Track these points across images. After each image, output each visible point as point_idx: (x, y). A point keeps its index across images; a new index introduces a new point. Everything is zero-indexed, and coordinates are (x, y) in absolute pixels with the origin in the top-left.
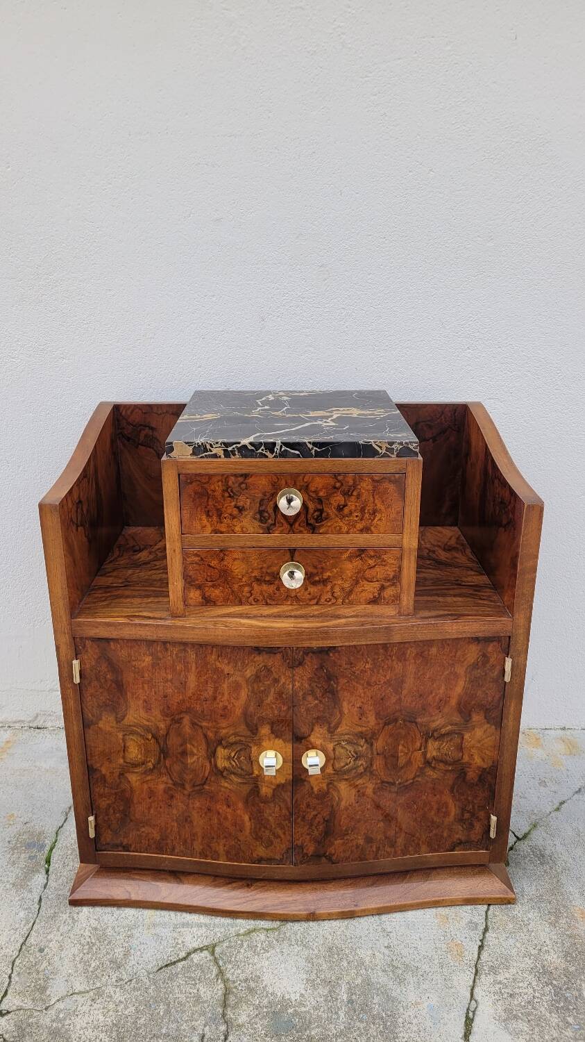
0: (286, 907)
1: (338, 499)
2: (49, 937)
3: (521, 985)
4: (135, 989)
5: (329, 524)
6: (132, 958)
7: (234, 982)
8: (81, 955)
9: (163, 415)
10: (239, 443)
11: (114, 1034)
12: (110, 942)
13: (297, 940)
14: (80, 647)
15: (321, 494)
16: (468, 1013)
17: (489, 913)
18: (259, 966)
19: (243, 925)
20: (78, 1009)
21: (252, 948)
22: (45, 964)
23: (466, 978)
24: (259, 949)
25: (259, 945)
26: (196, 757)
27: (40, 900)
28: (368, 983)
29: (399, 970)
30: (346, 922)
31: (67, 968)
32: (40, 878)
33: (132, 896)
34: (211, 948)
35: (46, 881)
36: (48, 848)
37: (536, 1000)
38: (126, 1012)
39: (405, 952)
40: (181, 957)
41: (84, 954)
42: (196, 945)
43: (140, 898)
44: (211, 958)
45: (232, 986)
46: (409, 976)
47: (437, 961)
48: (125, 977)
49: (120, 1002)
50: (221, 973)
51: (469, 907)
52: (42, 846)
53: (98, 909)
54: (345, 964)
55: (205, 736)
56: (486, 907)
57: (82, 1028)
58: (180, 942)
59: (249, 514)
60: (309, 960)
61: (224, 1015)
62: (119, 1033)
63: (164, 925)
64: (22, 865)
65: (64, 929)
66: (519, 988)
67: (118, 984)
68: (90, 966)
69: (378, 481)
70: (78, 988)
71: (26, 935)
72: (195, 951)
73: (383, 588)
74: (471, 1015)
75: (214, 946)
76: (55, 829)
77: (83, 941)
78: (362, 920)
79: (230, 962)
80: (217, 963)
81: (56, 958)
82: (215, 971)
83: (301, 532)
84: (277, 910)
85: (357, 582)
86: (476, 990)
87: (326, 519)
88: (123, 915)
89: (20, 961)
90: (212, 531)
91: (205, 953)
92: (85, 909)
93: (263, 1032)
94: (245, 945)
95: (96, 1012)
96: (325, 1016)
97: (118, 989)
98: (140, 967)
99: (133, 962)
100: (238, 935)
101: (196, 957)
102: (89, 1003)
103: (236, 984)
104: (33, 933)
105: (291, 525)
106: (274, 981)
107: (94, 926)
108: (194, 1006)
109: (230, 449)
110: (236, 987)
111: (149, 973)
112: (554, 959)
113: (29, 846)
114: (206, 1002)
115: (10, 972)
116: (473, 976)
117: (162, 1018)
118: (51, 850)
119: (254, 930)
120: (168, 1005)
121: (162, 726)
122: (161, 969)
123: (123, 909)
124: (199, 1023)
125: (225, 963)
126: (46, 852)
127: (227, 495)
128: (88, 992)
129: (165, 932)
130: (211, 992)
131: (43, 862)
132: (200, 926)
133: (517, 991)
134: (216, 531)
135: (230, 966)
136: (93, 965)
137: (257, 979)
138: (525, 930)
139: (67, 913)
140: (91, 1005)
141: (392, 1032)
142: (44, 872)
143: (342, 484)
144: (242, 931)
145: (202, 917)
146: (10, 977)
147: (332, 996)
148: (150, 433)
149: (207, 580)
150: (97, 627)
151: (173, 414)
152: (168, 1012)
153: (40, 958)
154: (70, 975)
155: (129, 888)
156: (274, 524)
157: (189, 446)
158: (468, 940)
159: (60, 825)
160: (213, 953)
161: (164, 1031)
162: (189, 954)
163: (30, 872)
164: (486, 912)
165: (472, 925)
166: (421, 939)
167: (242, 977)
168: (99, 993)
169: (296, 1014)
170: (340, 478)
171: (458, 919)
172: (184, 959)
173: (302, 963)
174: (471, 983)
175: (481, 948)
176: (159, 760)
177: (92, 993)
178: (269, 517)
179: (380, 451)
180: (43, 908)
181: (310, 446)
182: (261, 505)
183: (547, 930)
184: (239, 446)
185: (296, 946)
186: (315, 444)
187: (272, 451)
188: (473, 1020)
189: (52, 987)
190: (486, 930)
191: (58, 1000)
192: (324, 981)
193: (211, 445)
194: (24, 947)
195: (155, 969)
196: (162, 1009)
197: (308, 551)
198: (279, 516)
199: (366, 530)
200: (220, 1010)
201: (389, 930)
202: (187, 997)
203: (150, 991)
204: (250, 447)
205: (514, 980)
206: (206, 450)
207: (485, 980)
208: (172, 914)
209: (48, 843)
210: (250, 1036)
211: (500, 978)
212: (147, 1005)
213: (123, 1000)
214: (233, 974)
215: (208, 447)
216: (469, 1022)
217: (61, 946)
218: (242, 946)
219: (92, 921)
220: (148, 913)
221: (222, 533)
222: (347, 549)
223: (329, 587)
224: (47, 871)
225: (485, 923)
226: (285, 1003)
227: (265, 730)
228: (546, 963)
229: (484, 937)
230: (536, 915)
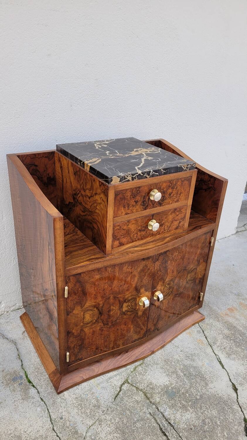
0: (143, 354)
1: (170, 191)
2: (60, 412)
3: (224, 344)
4: (112, 411)
5: (166, 201)
6: (101, 401)
7: (144, 389)
8: (80, 411)
9: (41, 158)
10: (138, 173)
11: (119, 432)
12: (87, 400)
13: (153, 364)
14: (68, 280)
15: (165, 190)
16: (218, 360)
17: (200, 325)
18: (148, 379)
19: (131, 367)
20: (97, 431)
21: (140, 374)
22: (68, 423)
23: (209, 350)
24: (143, 373)
25: (142, 372)
26: (114, 311)
27: (42, 399)
28: (185, 366)
29: (190, 357)
30: (163, 349)
31: (79, 419)
32: (33, 391)
33: (84, 377)
34: (126, 381)
35: (37, 391)
36: (24, 377)
37: (231, 346)
38: (117, 422)
39: (187, 350)
40: (118, 390)
41: (80, 410)
42: (120, 383)
43: (88, 377)
44: (130, 385)
45: (145, 391)
46: (194, 357)
47: (198, 348)
48: (104, 409)
49: (111, 419)
50: (137, 388)
51: (193, 326)
52: (21, 377)
53: (70, 390)
54: (173, 363)
55: (119, 301)
56: (198, 324)
57: (105, 437)
58: (114, 385)
59: (139, 203)
60: (162, 368)
61: (151, 402)
62: (121, 430)
63: (102, 382)
64: (19, 389)
65: (63, 405)
66: (224, 345)
67: (104, 413)
68: (87, 413)
69: (183, 181)
70: (90, 424)
71: (49, 416)
72: (122, 386)
73: (180, 222)
74: (219, 360)
75: (127, 380)
76: (20, 367)
77: (76, 406)
78: (167, 346)
79: (137, 383)
80: (133, 386)
81: (71, 418)
82: (134, 388)
83: (156, 207)
84: (141, 356)
85: (172, 222)
86: (215, 352)
87: (165, 199)
88: (83, 387)
89: (56, 427)
90: (125, 214)
91: (126, 385)
92: (65, 393)
93: (168, 400)
94: (137, 374)
95: (105, 428)
96: (181, 384)
97: (106, 415)
98: (107, 402)
99: (103, 402)
100: (132, 372)
101: (125, 387)
102: (100, 426)
103: (146, 389)
104: (51, 414)
105: (153, 205)
106: (157, 381)
107: (75, 397)
108: (138, 405)
109: (134, 176)
110: (146, 390)
111: (112, 403)
112: (226, 331)
113: (14, 380)
114: (141, 401)
115: (56, 434)
116: (211, 348)
117: (131, 415)
118: (27, 377)
119: (136, 368)
120: (129, 410)
121: (101, 303)
122: (115, 399)
123: (81, 385)
124: (145, 409)
125: (136, 384)
126: (25, 378)
127: (132, 197)
128: (95, 423)
129: (105, 385)
130: (140, 397)
131: (28, 383)
132: (116, 376)
133: (225, 346)
134: (126, 214)
135: (138, 384)
136: (88, 412)
137: (151, 384)
139: (59, 398)
140: (101, 427)
141: (203, 377)
142: (32, 387)
143: (172, 185)
144: (132, 370)
145: (113, 372)
146: (58, 436)
147: (178, 377)
148: (35, 168)
149: (121, 236)
150: (77, 269)
151: (46, 157)
152: (131, 412)
153: (64, 422)
154: (82, 421)
155: (81, 375)
156: (147, 206)
157: (119, 178)
158: (201, 337)
159: (21, 364)
160: (129, 383)
161: (136, 420)
162: (120, 388)
163: (26, 391)
165: (198, 332)
166: (188, 344)
167: (145, 385)
168: (100, 421)
169: (172, 388)
170: (171, 182)
171: (193, 332)
172: (120, 391)
173: (161, 370)
174: (212, 350)
175: (206, 338)
176: (99, 317)
177: (97, 423)
178: (147, 203)
179: (184, 169)
180: (46, 402)
181: (162, 170)
182: (144, 199)
183: (218, 323)
184: (137, 174)
185: (154, 366)
186: (164, 169)
187: (149, 175)
188: (221, 361)
189: (79, 430)
190: (203, 331)
191: (86, 433)
192: (172, 372)
193: (127, 176)
194: (53, 421)
195: (113, 400)
196: (128, 412)
197: (158, 214)
198: (150, 202)
199: (178, 201)
200: (148, 401)
201: (177, 345)
202: (133, 403)
203: (118, 409)
204: (142, 175)
205: (222, 343)
206: (125, 179)
207: (215, 347)
208: (102, 376)
209: (22, 374)
210: (164, 404)
211: (218, 345)
212: (122, 414)
213: (111, 418)
214: (142, 386)
215: (126, 177)
216: (220, 362)
217: (68, 412)
218: (136, 375)
219: (73, 396)
220: (92, 381)
221: (129, 214)
222: (170, 210)
223: (163, 227)
224: (33, 386)
225: (201, 329)
226: (167, 387)
227: (142, 290)
228: (225, 334)
229: (205, 334)
230: (212, 320)
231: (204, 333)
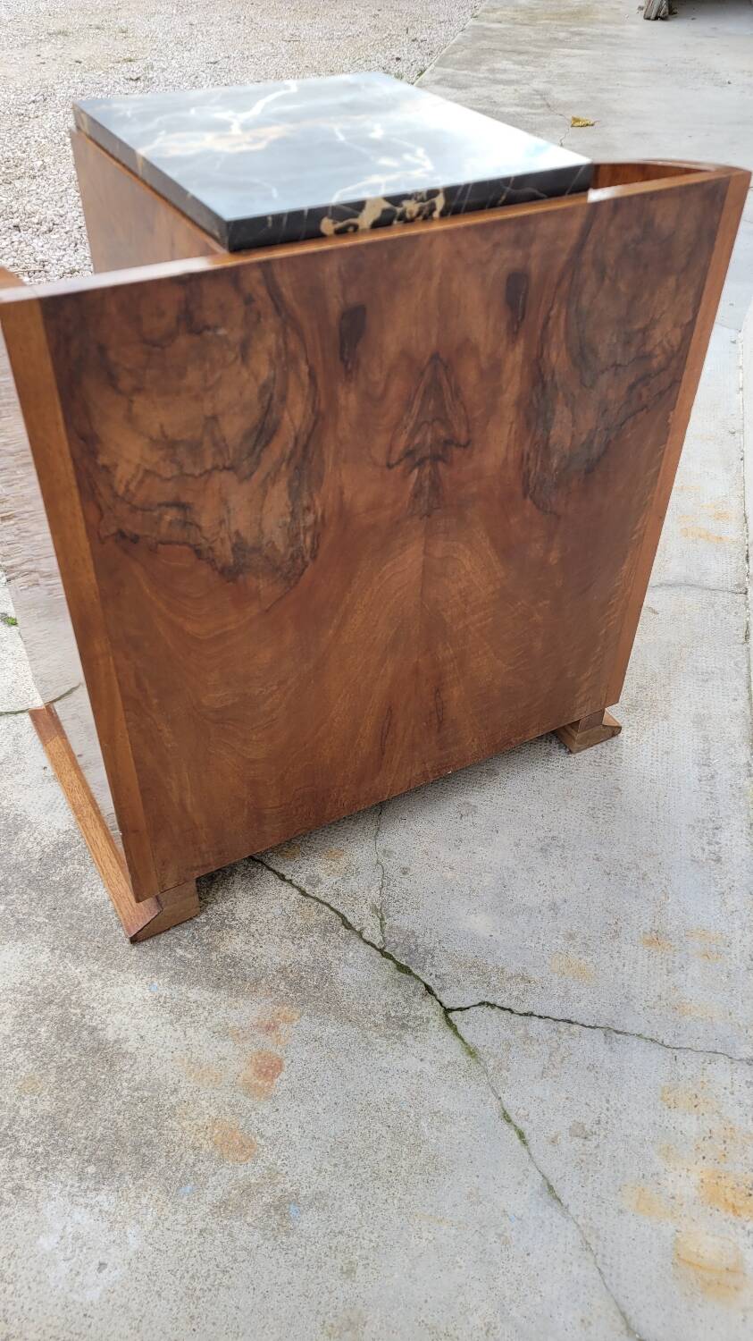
17: (326, 908)
138: (286, 933)
164: (328, 905)
183: (277, 959)
190: (303, 893)
225: (313, 895)
228: (235, 931)
229: (294, 886)
230: (305, 959)
231: (299, 888)
